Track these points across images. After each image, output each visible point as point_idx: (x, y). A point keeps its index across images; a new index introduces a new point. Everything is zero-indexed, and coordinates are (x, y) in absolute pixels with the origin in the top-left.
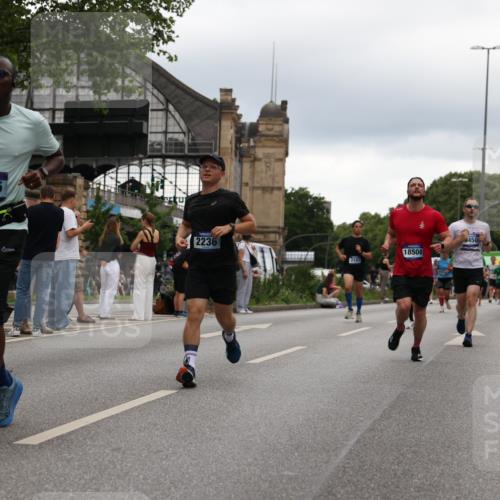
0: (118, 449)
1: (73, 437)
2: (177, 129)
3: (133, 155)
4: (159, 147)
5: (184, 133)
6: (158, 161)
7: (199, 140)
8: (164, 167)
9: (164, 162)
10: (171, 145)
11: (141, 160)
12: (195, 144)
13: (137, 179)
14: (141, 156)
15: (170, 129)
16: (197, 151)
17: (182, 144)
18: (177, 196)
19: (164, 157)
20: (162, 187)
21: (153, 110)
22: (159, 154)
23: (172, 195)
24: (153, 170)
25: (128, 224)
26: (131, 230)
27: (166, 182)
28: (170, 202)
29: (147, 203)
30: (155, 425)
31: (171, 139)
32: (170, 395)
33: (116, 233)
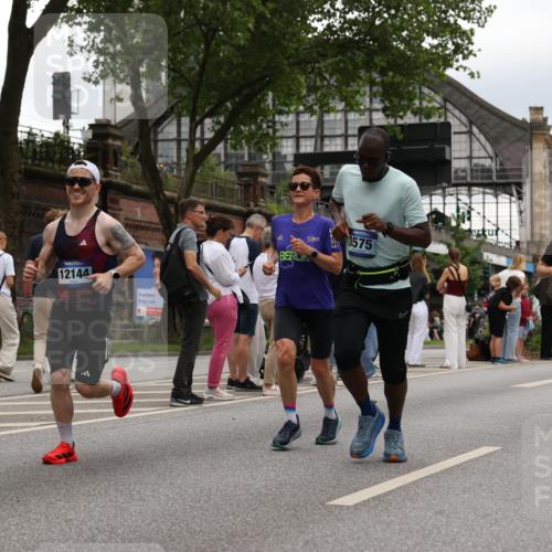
0: (442, 512)
1: (390, 497)
2: (483, 154)
3: (436, 183)
4: (464, 174)
5: (491, 158)
6: (463, 190)
7: (508, 166)
8: (470, 196)
9: (469, 190)
10: (477, 171)
11: (444, 189)
12: (504, 170)
13: (441, 211)
14: (444, 184)
15: (475, 154)
16: (507, 177)
17: (489, 170)
18: (487, 227)
19: (470, 185)
20: (469, 219)
21: (455, 133)
22: (464, 182)
23: (481, 228)
24: (458, 200)
25: (433, 260)
26: (437, 267)
27: (473, 213)
28: (478, 235)
29: (454, 237)
30: (481, 485)
31: (476, 165)
32: (495, 452)
33: (421, 270)
